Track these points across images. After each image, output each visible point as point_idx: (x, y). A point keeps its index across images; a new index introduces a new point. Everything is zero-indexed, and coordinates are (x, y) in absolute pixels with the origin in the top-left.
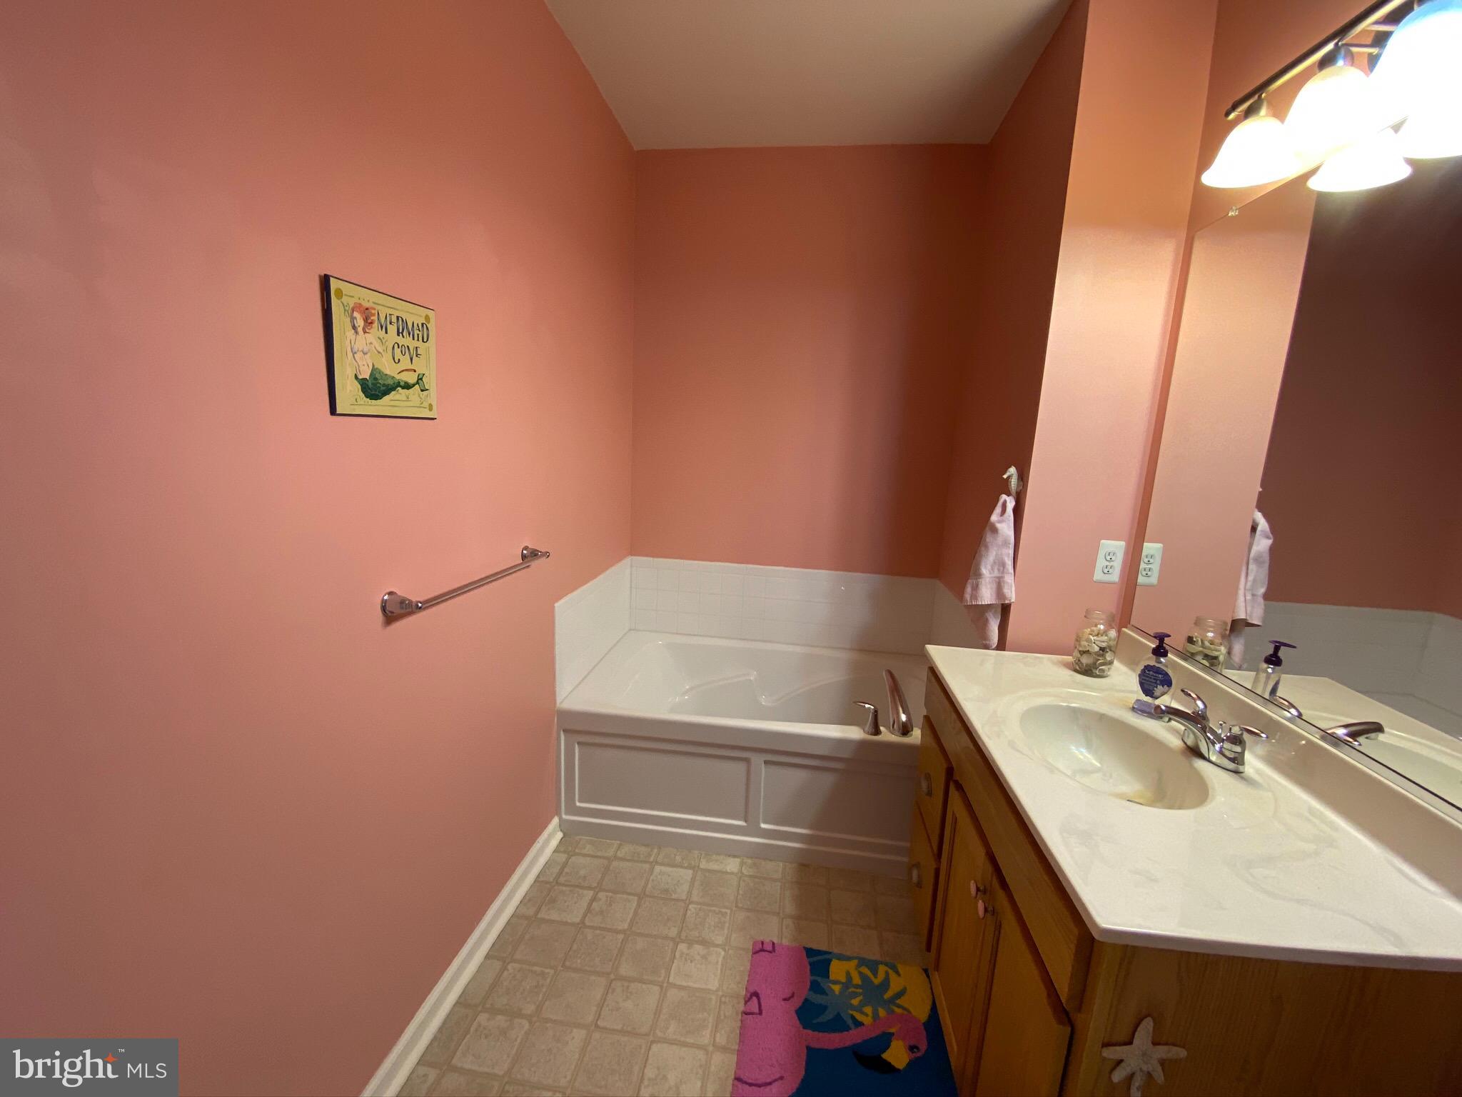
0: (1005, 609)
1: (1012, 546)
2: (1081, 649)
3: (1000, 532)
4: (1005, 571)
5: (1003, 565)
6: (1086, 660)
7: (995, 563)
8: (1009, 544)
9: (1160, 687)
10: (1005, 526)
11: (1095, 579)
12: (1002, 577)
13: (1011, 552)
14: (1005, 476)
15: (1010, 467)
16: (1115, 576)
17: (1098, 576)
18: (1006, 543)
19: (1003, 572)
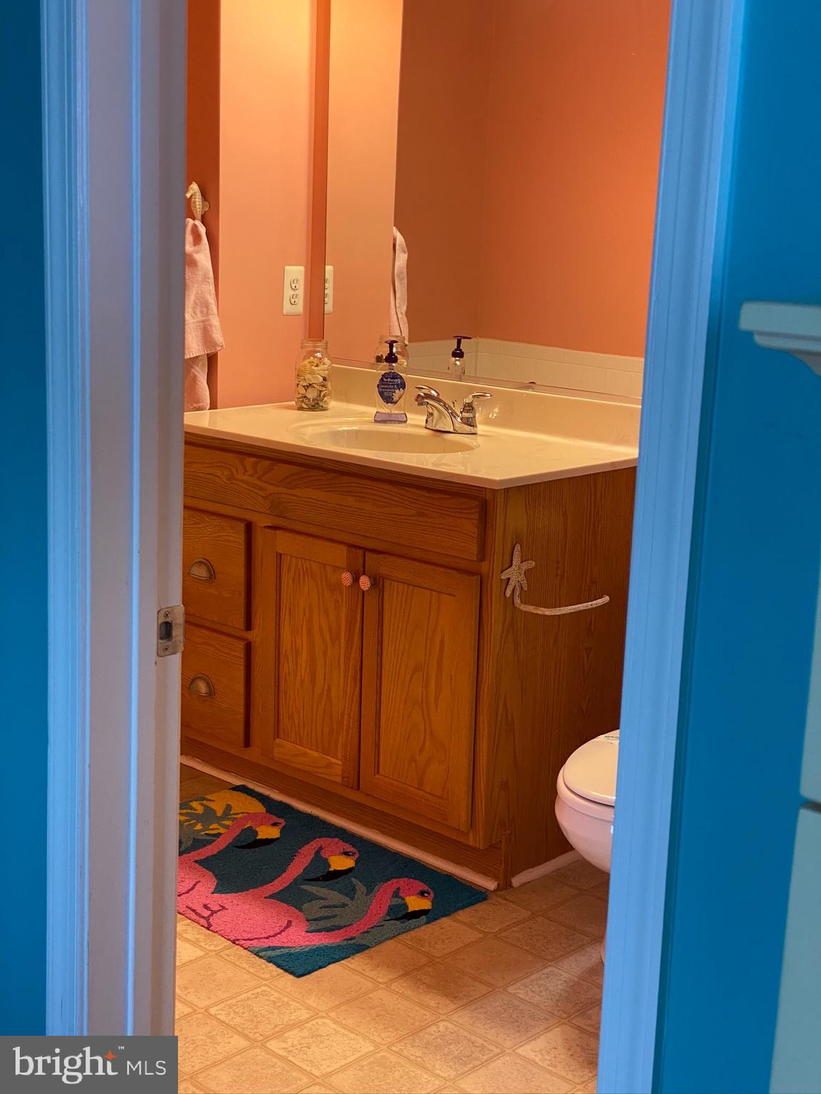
0: (212, 360)
1: (212, 280)
2: (305, 384)
3: (199, 264)
4: (210, 311)
5: (207, 305)
6: (311, 394)
7: (196, 304)
8: (209, 278)
9: (397, 391)
10: (203, 257)
11: (285, 312)
12: (208, 320)
13: (212, 287)
14: (188, 195)
15: (191, 184)
16: (299, 308)
17: (287, 308)
18: (205, 277)
19: (207, 314)
